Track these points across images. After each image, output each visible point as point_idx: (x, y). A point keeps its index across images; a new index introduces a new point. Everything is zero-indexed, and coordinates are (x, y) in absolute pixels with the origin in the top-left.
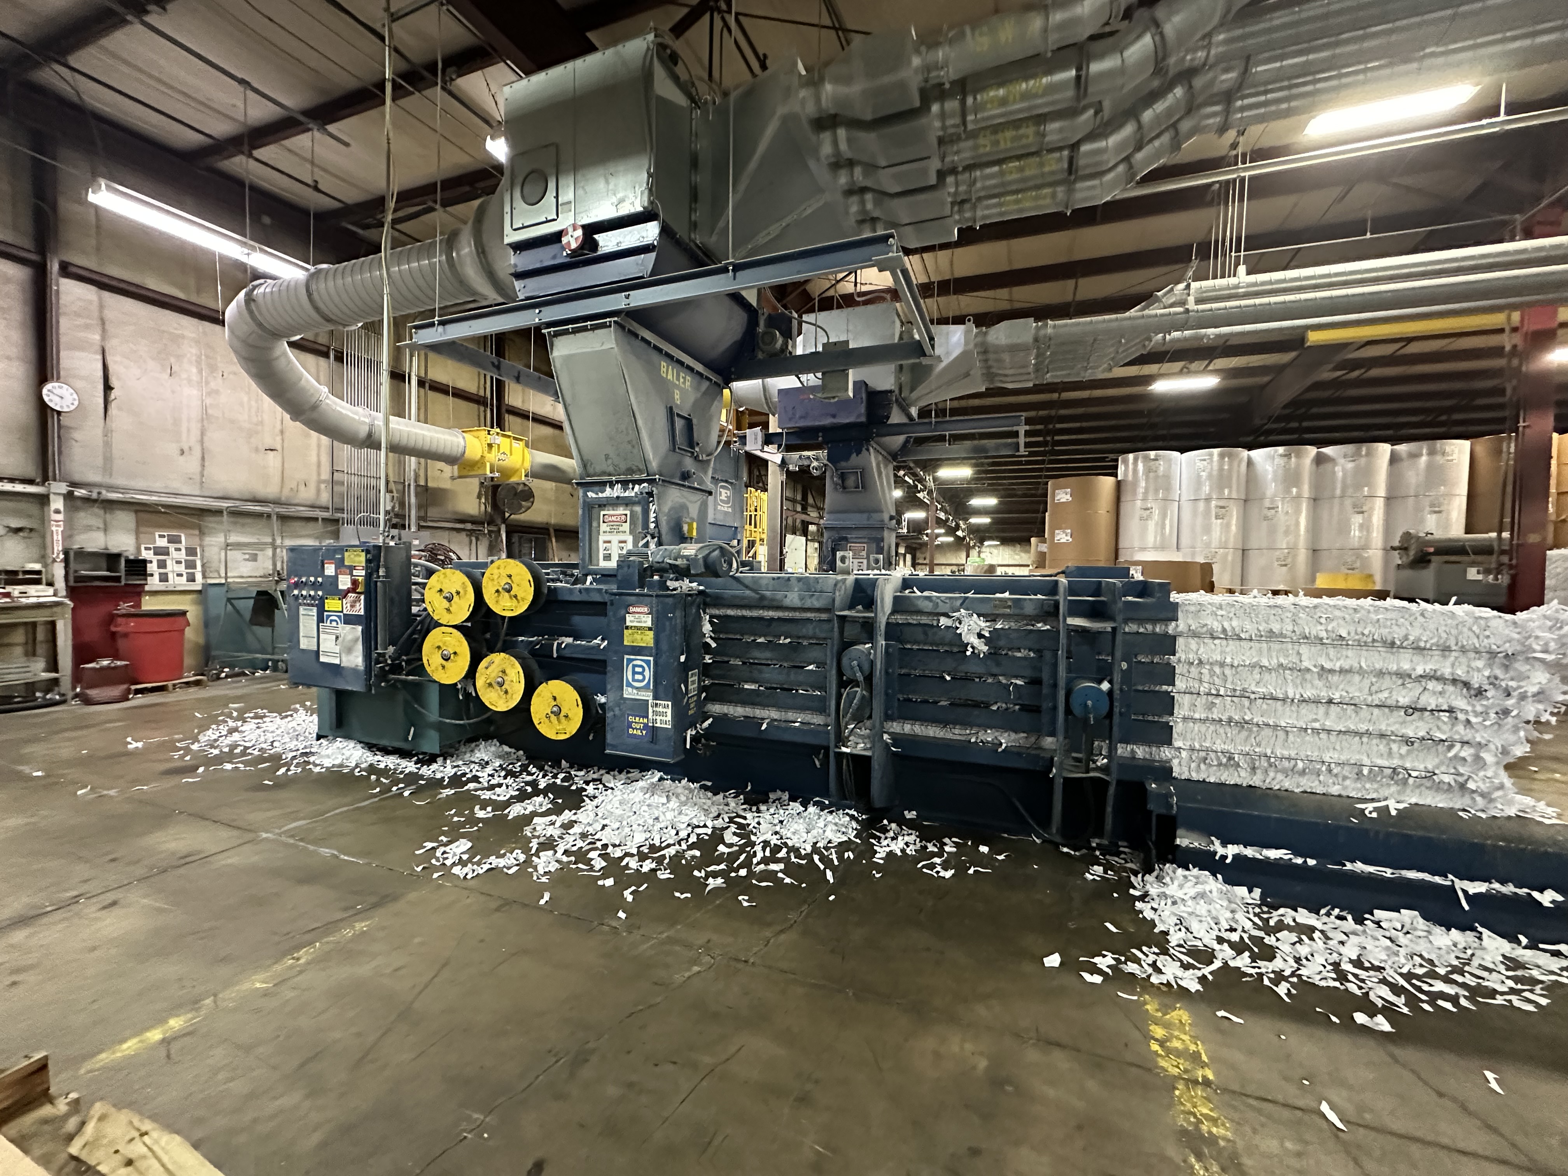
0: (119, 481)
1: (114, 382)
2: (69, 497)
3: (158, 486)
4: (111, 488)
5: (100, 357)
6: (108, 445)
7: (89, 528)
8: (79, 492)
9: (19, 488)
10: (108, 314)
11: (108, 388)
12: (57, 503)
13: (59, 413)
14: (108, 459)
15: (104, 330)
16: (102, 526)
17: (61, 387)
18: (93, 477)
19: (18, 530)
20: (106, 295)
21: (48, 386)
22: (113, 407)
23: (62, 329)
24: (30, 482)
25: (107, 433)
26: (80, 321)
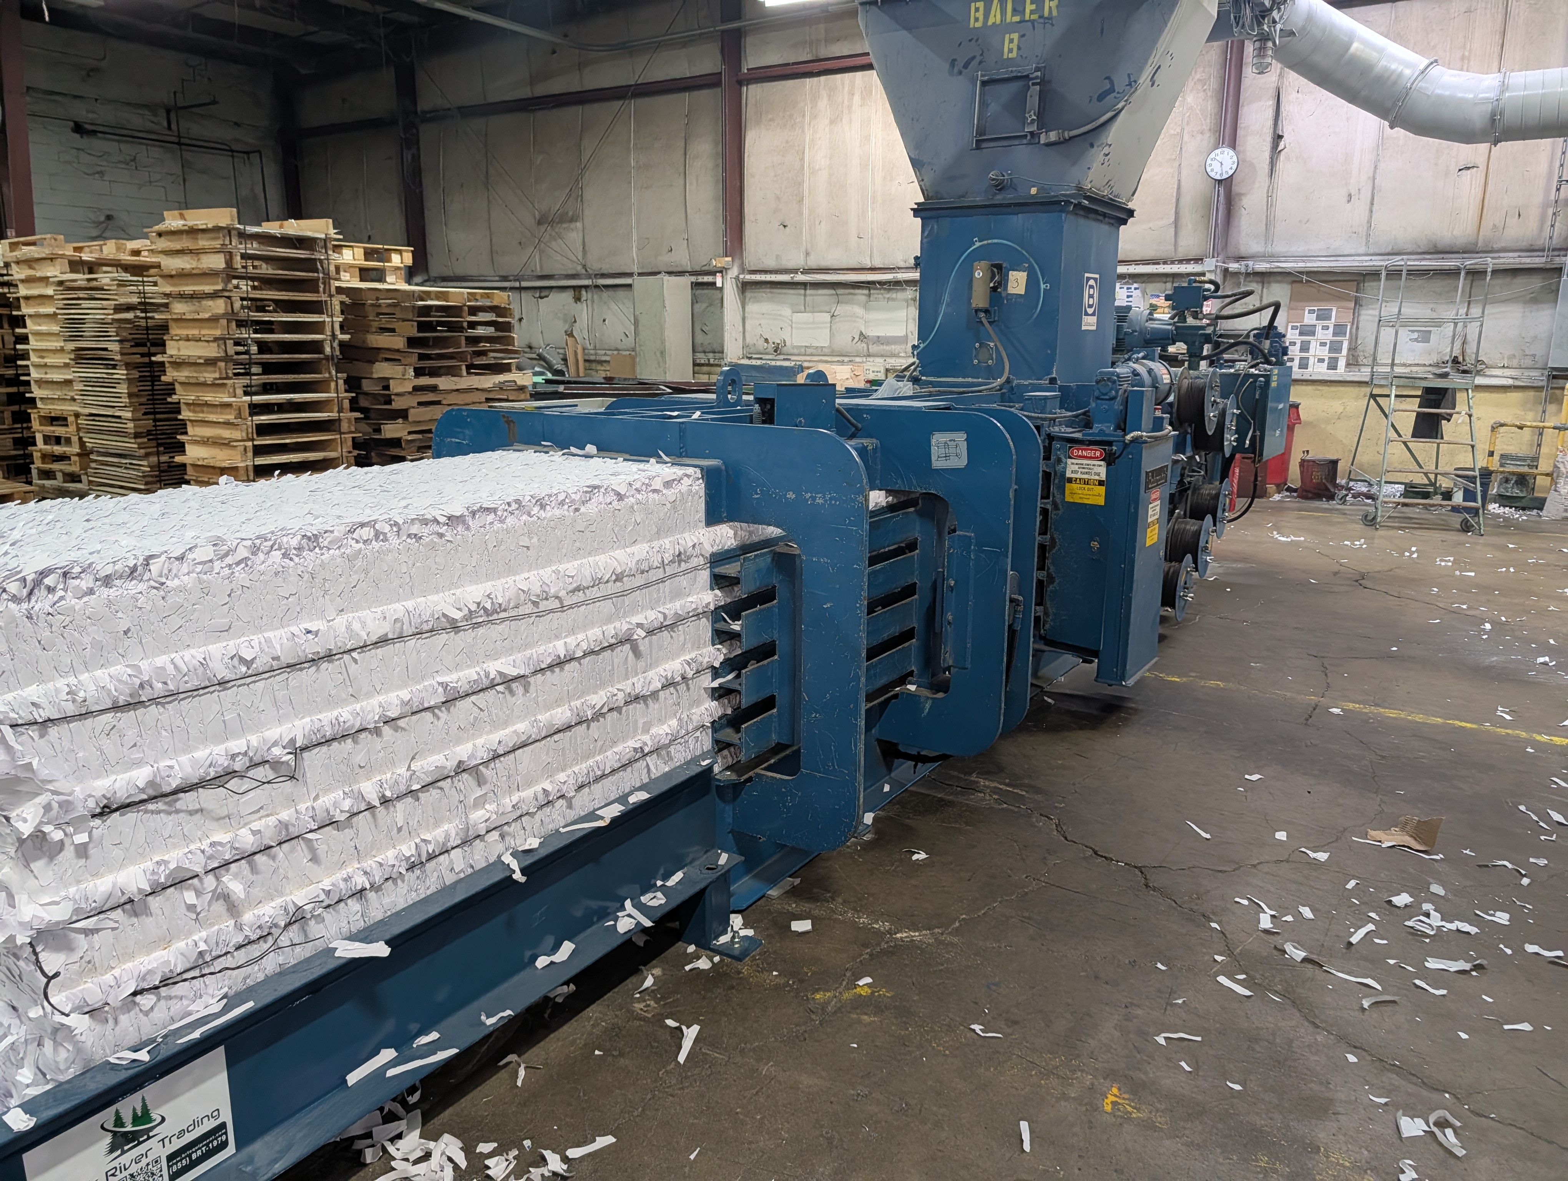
0: (1279, 247)
1: (1287, 130)
3: (1316, 247)
5: (1272, 102)
6: (1270, 206)
8: (1233, 266)
11: (1277, 138)
14: (1269, 224)
17: (1224, 153)
18: (1255, 247)
21: (1214, 155)
22: (1283, 158)
25: (1271, 192)
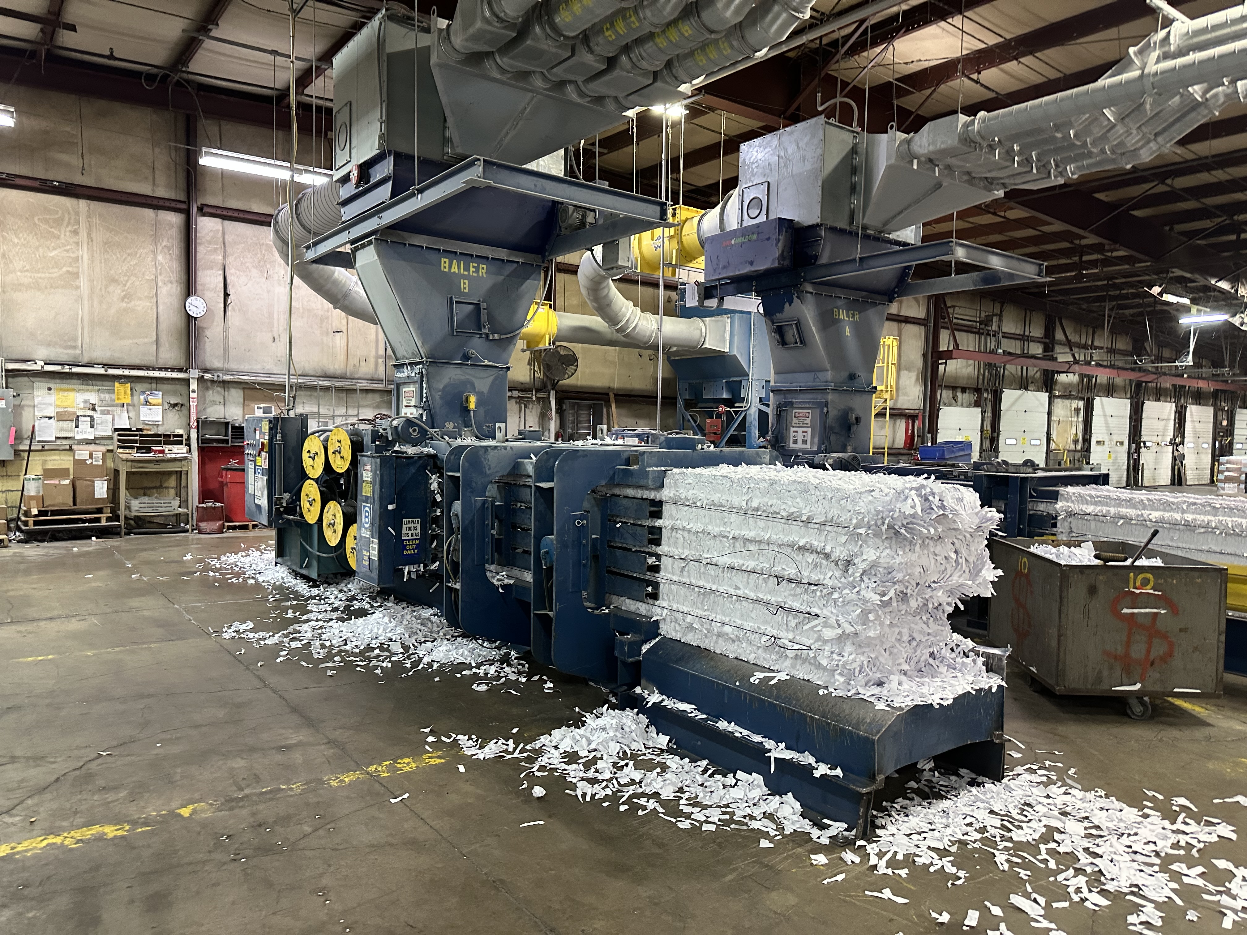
0: (233, 366)
1: (230, 290)
2: (201, 380)
3: (257, 368)
4: (228, 372)
5: (221, 272)
6: (226, 338)
7: (214, 403)
8: (207, 376)
9: (175, 375)
10: (228, 238)
11: (226, 295)
12: (194, 386)
13: (195, 318)
14: (226, 350)
15: (225, 252)
16: (222, 401)
17: (196, 300)
18: (217, 363)
19: (176, 405)
20: (227, 222)
21: (189, 300)
22: (230, 308)
23: (199, 256)
24: (180, 370)
25: (225, 330)
26: (211, 247)
